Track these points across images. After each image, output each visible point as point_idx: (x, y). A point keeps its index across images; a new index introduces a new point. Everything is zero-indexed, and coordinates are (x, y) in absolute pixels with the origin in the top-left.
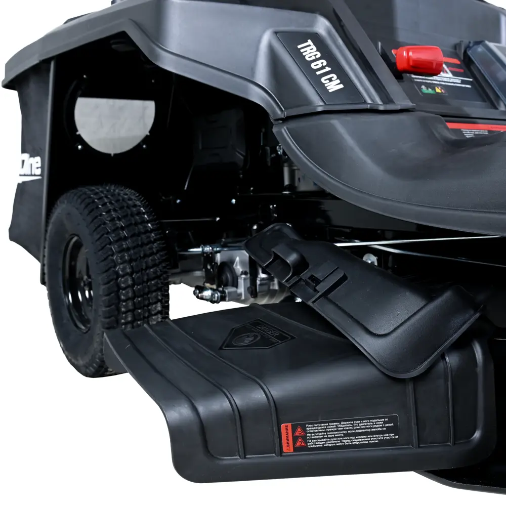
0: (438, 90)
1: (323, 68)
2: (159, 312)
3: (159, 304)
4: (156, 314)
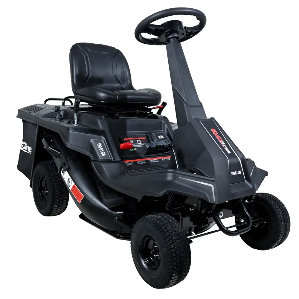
0: (135, 149)
1: (102, 150)
2: (66, 199)
3: (66, 197)
4: (65, 199)
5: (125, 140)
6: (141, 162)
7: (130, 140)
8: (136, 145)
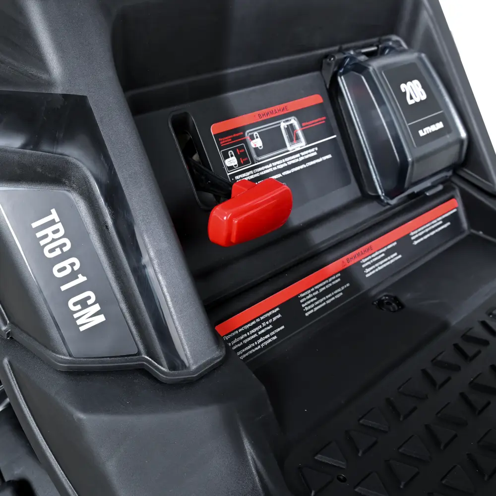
5: (218, 136)
6: (319, 297)
7: (243, 129)
8: (280, 165)
